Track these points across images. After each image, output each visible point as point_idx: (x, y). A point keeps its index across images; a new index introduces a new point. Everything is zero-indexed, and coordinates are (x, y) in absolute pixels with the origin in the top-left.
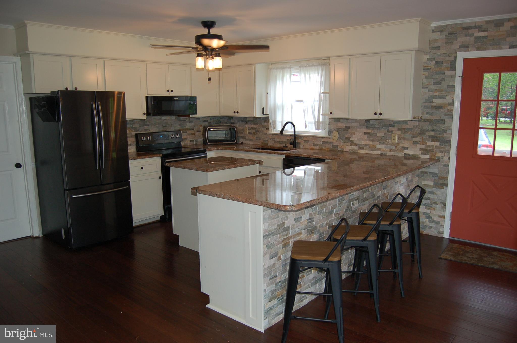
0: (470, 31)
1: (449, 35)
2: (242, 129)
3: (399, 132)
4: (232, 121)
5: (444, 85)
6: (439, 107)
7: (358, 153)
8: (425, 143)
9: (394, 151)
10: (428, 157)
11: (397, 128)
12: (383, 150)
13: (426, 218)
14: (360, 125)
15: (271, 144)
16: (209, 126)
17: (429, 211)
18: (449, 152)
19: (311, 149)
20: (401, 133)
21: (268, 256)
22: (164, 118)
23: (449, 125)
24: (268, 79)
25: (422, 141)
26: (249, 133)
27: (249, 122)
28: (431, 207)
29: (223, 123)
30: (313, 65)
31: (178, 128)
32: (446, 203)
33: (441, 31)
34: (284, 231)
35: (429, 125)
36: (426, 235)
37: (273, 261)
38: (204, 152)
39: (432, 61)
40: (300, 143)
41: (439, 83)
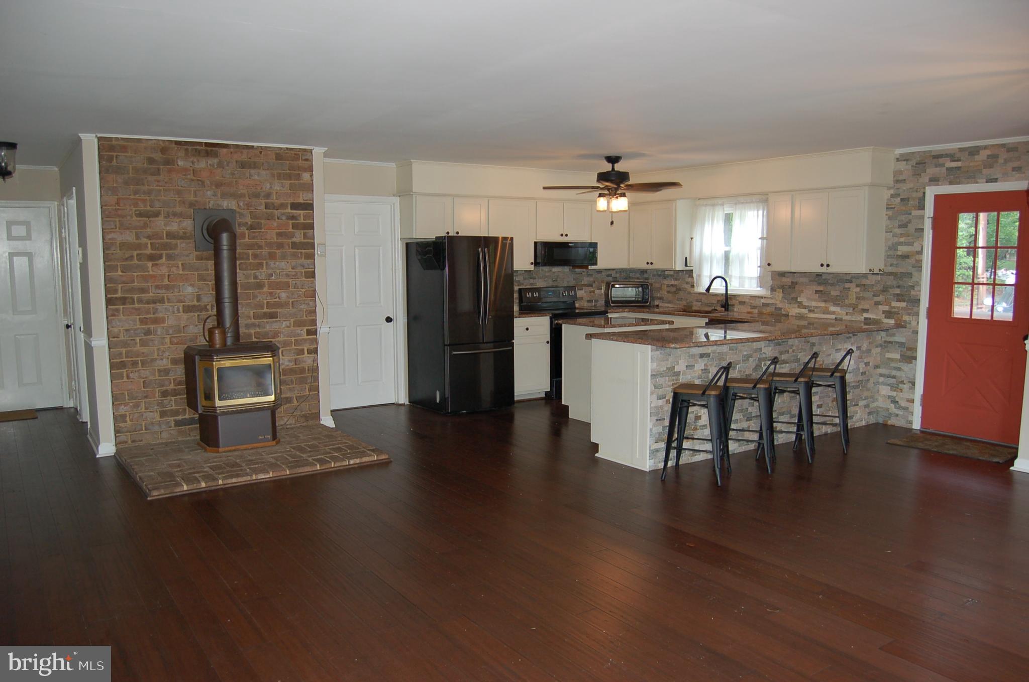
0: (941, 161)
1: (917, 165)
2: (658, 286)
3: (858, 289)
4: (646, 275)
5: (911, 228)
6: (905, 257)
7: (807, 317)
8: (889, 304)
9: (851, 314)
10: (892, 322)
11: (855, 284)
12: (839, 314)
13: (891, 403)
14: (811, 281)
15: (696, 306)
16: (613, 282)
17: (895, 394)
18: (917, 314)
19: (749, 313)
20: (860, 291)
21: (655, 396)
22: (556, 269)
23: (918, 280)
24: (693, 220)
25: (885, 301)
26: (668, 292)
27: (668, 277)
28: (897, 388)
29: (633, 278)
30: (752, 202)
31: (572, 283)
32: (915, 382)
33: (907, 160)
34: (674, 376)
35: (894, 279)
36: (891, 425)
37: (660, 402)
38: (605, 314)
39: (896, 197)
40: (734, 305)
41: (904, 226)
